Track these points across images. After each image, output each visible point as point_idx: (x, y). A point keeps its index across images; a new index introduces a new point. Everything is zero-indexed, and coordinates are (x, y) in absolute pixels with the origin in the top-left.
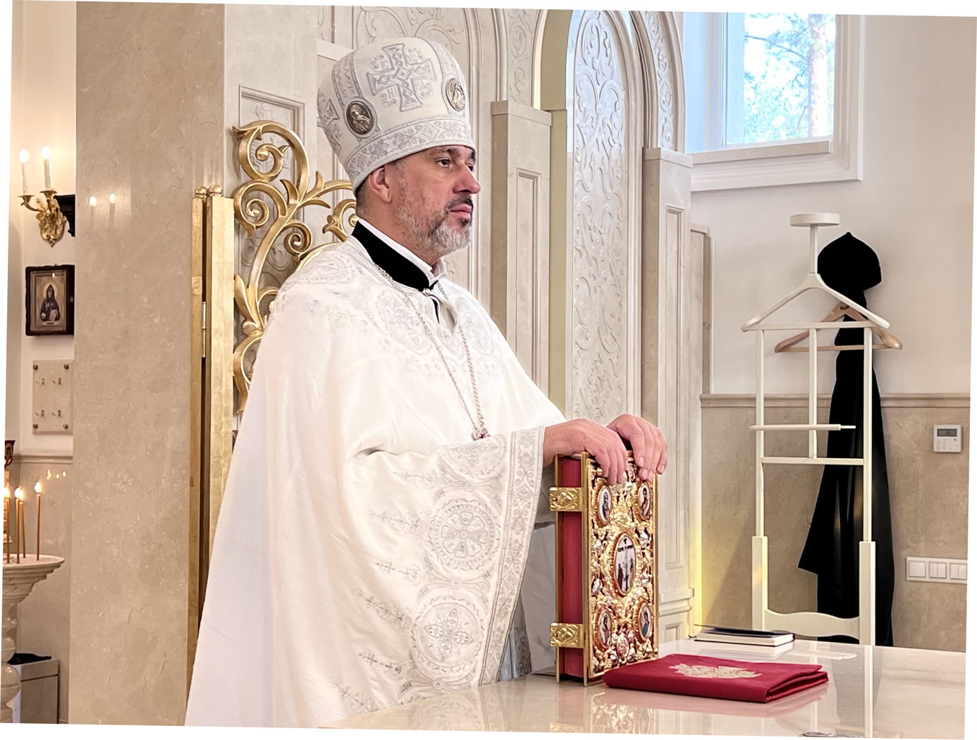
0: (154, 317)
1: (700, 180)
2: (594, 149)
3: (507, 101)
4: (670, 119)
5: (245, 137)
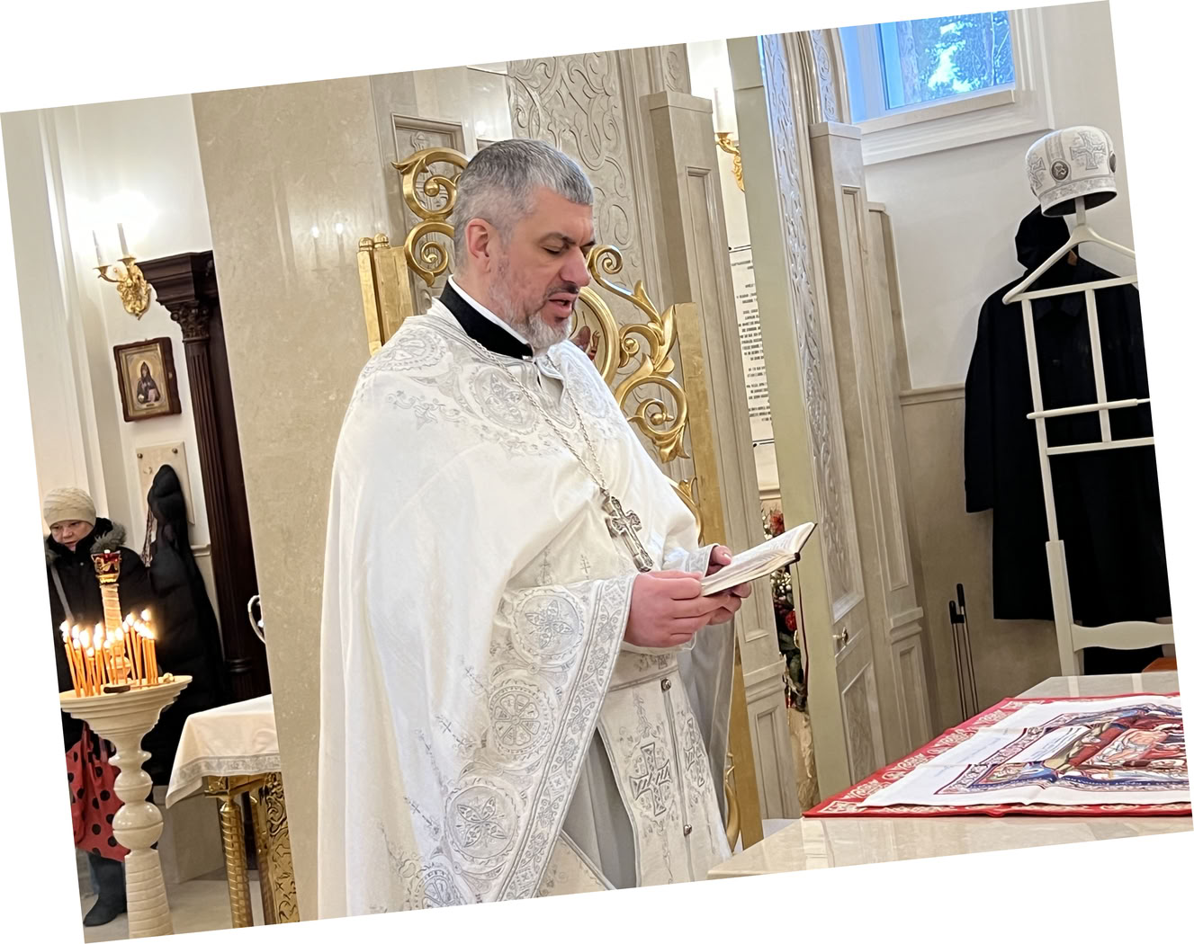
3: (666, 92)
4: (832, 89)
5: (408, 172)
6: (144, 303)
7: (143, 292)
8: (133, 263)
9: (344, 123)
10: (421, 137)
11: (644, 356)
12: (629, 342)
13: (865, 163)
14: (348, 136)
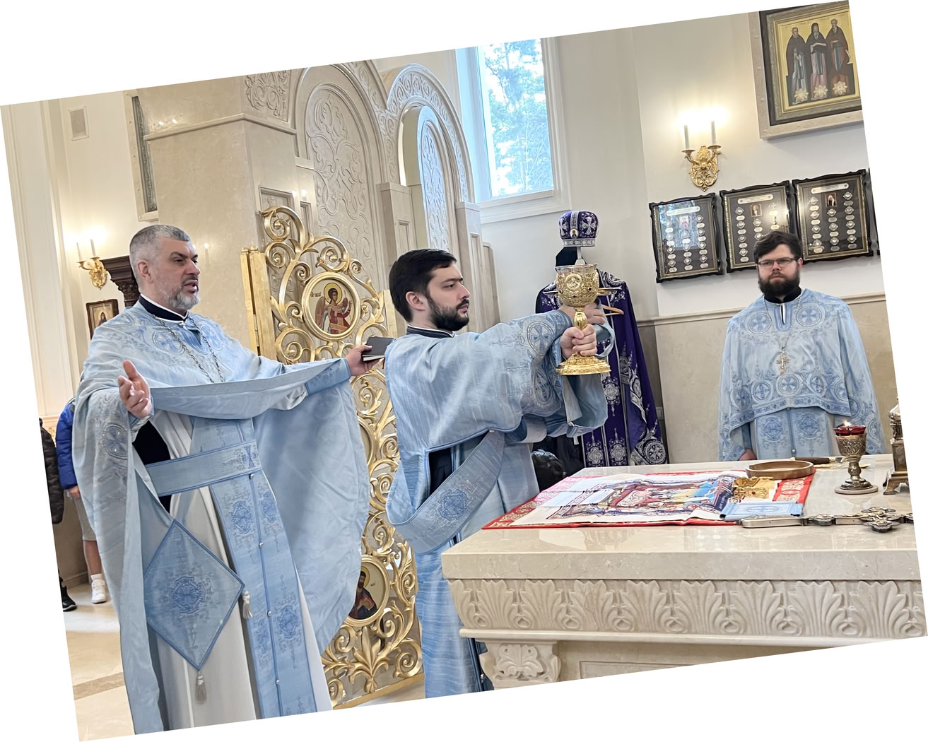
3: (388, 183)
5: (267, 216)
6: (104, 281)
7: (103, 275)
8: (98, 260)
10: (273, 199)
12: (364, 307)
13: (482, 223)
14: (236, 196)
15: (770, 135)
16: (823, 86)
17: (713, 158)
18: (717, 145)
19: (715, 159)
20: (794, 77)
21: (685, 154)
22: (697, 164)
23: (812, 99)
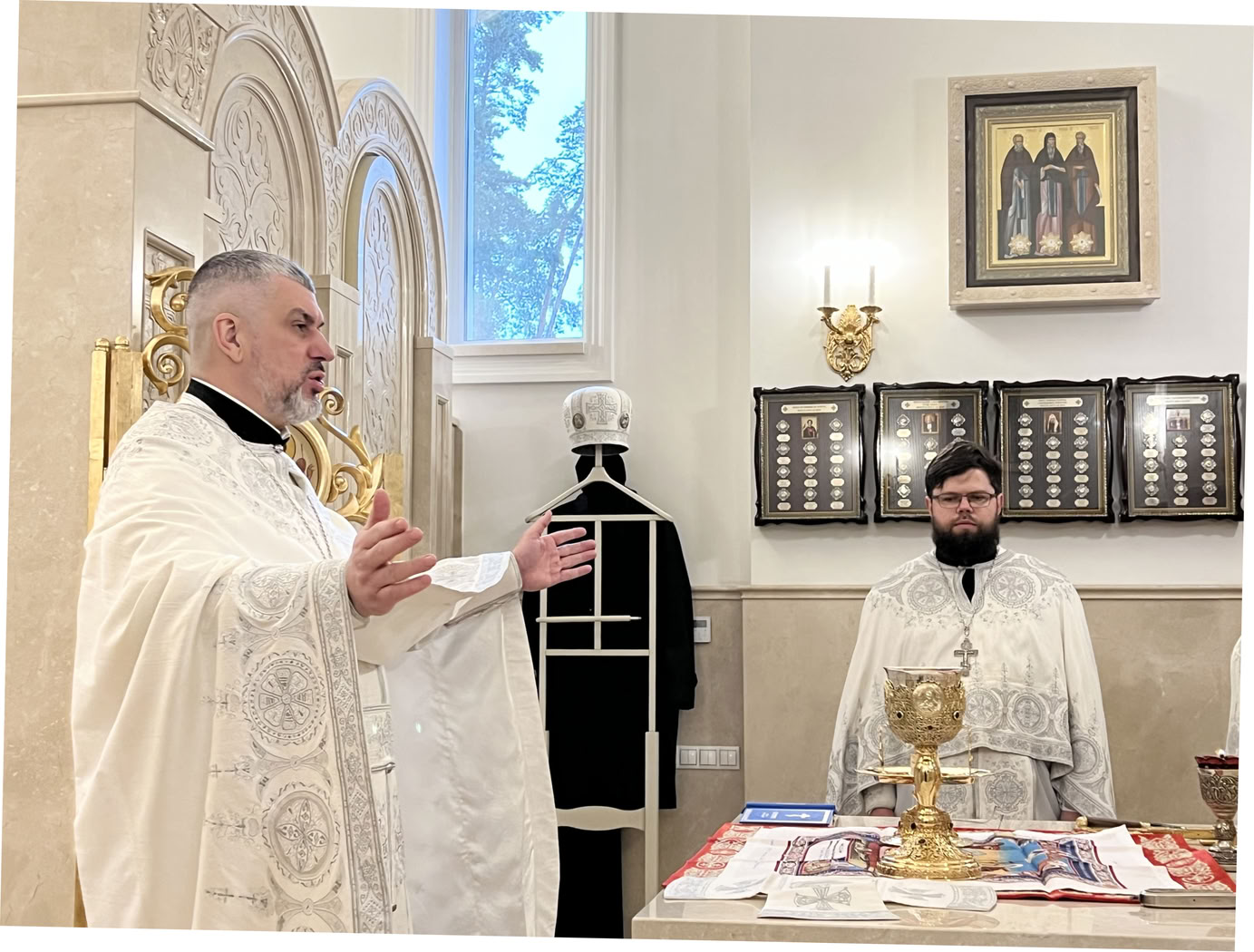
0: (30, 485)
1: (461, 373)
2: (376, 333)
3: (329, 276)
4: (435, 310)
5: (159, 284)
9: (98, 228)
10: (160, 258)
11: (351, 494)
12: (340, 480)
13: (455, 381)
14: (99, 241)
15: (965, 302)
16: (1054, 234)
17: (867, 327)
18: (876, 304)
19: (870, 328)
20: (1010, 213)
21: (822, 314)
22: (839, 333)
23: (1036, 253)
